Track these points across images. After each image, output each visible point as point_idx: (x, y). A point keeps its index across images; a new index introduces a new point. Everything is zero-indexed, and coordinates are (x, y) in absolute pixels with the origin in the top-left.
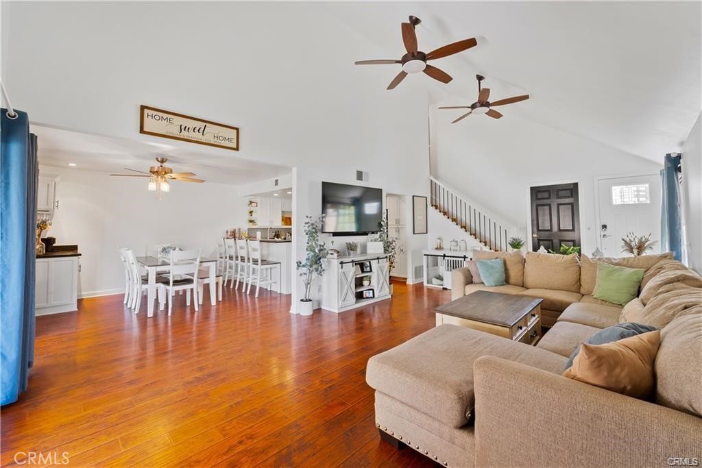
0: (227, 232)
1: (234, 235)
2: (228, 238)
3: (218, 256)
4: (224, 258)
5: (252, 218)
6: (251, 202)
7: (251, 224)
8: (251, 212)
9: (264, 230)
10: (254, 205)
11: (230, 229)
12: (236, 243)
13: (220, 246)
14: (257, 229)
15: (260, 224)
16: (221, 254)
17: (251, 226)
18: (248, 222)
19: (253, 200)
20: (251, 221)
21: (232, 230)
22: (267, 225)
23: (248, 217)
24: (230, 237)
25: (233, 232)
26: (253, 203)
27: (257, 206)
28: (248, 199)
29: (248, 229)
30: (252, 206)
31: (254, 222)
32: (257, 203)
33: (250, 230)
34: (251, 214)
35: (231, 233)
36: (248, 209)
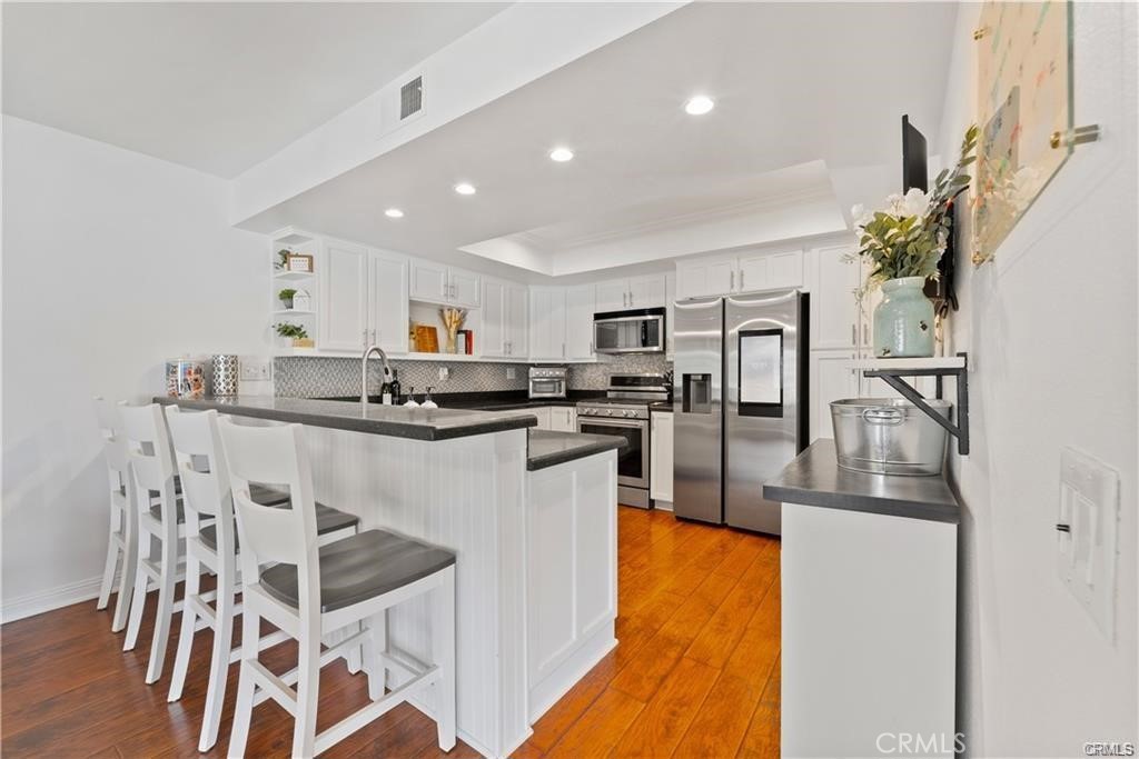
0: (171, 370)
1: (200, 384)
5: (295, 322)
6: (286, 256)
7: (289, 339)
8: (288, 296)
10: (297, 266)
14: (317, 360)
17: (289, 348)
18: (273, 333)
19: (294, 248)
20: (289, 331)
21: (194, 362)
23: (275, 313)
24: (187, 395)
25: (198, 371)
26: (297, 256)
27: (311, 269)
28: (270, 244)
29: (277, 358)
30: (289, 269)
31: (301, 336)
32: (311, 258)
33: (284, 364)
34: (288, 301)
35: (190, 379)
36: (275, 282)
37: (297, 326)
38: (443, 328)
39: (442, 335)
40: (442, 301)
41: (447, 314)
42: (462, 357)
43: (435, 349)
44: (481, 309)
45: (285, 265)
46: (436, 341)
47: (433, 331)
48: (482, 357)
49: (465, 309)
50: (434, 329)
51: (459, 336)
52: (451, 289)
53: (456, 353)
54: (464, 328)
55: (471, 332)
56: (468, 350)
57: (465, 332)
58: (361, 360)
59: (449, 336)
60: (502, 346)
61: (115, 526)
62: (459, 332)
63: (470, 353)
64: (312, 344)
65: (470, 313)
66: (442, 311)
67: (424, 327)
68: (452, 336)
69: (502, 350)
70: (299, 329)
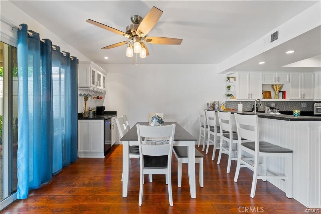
0: (208, 104)
1: (213, 107)
2: (208, 110)
3: (201, 125)
4: (205, 127)
5: (230, 93)
6: (229, 78)
7: (229, 97)
8: (229, 87)
9: (244, 103)
10: (231, 80)
11: (210, 101)
12: (217, 115)
13: (202, 116)
14: (238, 102)
15: (237, 98)
16: (202, 123)
17: (229, 99)
18: (225, 96)
19: (230, 76)
20: (229, 95)
21: (212, 103)
22: (246, 98)
23: (226, 91)
24: (211, 109)
25: (212, 105)
26: (231, 78)
27: (235, 80)
28: (225, 76)
29: (226, 102)
30: (230, 81)
31: (232, 96)
32: (235, 78)
33: (227, 103)
34: (229, 89)
35: (211, 106)
36: (226, 84)
37: (231, 94)
38: (273, 91)
39: (273, 94)
40: (274, 83)
41: (275, 87)
42: (281, 100)
43: (270, 98)
44: (290, 84)
45: (229, 80)
46: (270, 95)
47: (269, 92)
48: (290, 100)
49: (282, 84)
50: (270, 92)
51: (280, 93)
52: (278, 79)
53: (278, 98)
54: (282, 90)
55: (285, 92)
56: (284, 97)
57: (283, 92)
58: (254, 102)
59: (276, 94)
60: (300, 95)
61: (200, 133)
62: (280, 92)
63: (285, 98)
64: (235, 98)
65: (284, 85)
66: (273, 86)
67: (266, 92)
68: (277, 93)
69: (300, 97)
70: (231, 95)
